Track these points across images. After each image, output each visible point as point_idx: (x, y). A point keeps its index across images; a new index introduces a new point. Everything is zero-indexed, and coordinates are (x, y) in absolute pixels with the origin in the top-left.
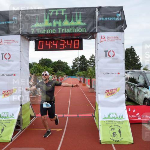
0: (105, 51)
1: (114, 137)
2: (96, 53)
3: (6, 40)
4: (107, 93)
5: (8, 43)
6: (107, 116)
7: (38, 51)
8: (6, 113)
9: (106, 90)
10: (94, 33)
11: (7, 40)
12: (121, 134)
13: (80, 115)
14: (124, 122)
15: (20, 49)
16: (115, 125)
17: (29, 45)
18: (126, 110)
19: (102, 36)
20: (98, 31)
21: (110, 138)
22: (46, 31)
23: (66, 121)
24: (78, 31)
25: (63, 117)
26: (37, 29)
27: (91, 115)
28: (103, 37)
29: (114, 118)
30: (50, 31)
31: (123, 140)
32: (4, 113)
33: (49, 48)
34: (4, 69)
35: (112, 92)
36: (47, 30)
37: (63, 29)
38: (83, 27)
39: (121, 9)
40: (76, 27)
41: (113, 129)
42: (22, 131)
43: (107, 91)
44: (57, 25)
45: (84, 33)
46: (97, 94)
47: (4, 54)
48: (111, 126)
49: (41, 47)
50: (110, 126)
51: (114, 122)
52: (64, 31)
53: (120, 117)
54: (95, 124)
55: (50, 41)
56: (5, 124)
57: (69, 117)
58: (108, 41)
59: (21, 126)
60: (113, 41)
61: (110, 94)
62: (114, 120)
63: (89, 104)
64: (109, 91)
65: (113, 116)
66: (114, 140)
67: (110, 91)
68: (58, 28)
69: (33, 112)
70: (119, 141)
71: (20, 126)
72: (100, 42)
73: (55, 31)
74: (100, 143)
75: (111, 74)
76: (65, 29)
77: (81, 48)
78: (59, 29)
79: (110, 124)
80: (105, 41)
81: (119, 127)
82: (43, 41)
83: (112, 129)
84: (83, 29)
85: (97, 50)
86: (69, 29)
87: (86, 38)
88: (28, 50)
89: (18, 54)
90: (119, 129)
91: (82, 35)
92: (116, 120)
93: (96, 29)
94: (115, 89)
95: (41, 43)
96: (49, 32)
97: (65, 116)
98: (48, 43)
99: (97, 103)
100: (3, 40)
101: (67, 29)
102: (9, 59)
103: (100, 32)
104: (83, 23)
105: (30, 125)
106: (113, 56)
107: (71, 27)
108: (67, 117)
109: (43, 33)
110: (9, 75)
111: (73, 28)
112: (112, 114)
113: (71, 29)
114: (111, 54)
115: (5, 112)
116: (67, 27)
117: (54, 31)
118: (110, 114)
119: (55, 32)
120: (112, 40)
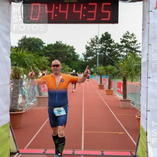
2: (143, 30)
7: (29, 23)
13: (106, 153)
17: (10, 10)
25: (73, 154)
27: (128, 153)
33: (52, 18)
46: (143, 111)
55: (54, 5)
57: (84, 155)
63: (123, 131)
69: (14, 145)
72: (155, 9)
77: (114, 20)
82: (39, 4)
85: (146, 23)
88: (9, 20)
97: (77, 152)
98: (50, 8)
99: (143, 129)
108: (80, 155)
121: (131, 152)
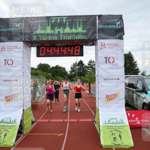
0: (105, 58)
1: (115, 141)
3: (9, 47)
4: (108, 98)
5: (11, 49)
6: (107, 122)
7: (39, 57)
8: (8, 119)
9: (107, 96)
10: (95, 40)
12: (121, 139)
13: (80, 120)
14: (124, 126)
15: (22, 55)
16: (115, 130)
17: (30, 51)
18: (126, 115)
19: (102, 43)
20: (98, 38)
21: (111, 143)
22: (48, 38)
23: (67, 126)
24: (79, 38)
25: (64, 122)
26: (39, 36)
27: (91, 120)
28: (103, 44)
29: (114, 123)
30: (52, 38)
31: (123, 144)
32: (6, 118)
33: (51, 54)
34: (7, 75)
35: (112, 97)
36: (49, 37)
38: (84, 34)
39: (120, 17)
40: (77, 34)
41: (113, 134)
44: (59, 32)
45: (85, 40)
46: (97, 99)
47: (6, 60)
48: (111, 131)
49: (42, 53)
51: (114, 127)
52: (65, 38)
53: (120, 122)
54: (96, 128)
55: (52, 48)
56: (8, 130)
57: (69, 122)
58: (108, 48)
59: (23, 131)
60: (112, 48)
61: (110, 99)
62: (114, 125)
63: (89, 109)
65: (114, 121)
66: (115, 144)
67: (110, 96)
68: (60, 35)
69: (34, 118)
70: (119, 144)
71: (21, 131)
72: (101, 49)
73: (57, 38)
74: (102, 147)
75: (111, 79)
76: (66, 36)
77: (81, 54)
79: (111, 129)
80: (105, 47)
81: (120, 131)
82: (44, 48)
83: (112, 134)
84: (84, 36)
85: (97, 56)
87: (86, 45)
88: (30, 56)
89: (20, 60)
90: (120, 134)
91: (83, 42)
92: (116, 125)
93: (96, 36)
94: (115, 95)
95: (43, 49)
96: (51, 39)
97: (65, 120)
98: (50, 50)
99: (97, 108)
101: (68, 36)
103: (100, 39)
104: (83, 31)
105: (32, 130)
106: (113, 63)
107: (72, 35)
108: (67, 122)
109: (45, 39)
111: (74, 35)
112: (112, 119)
113: (72, 36)
114: (111, 60)
115: (7, 118)
116: (68, 34)
117: (55, 38)
118: (110, 119)
119: (57, 39)
121: (92, 119)
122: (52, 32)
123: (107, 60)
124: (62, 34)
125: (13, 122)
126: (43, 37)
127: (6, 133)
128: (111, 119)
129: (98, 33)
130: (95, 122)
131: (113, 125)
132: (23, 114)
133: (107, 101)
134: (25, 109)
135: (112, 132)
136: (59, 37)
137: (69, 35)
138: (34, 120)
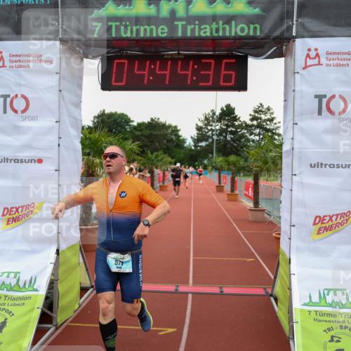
0: (316, 96)
2: (285, 101)
3: (17, 56)
4: (320, 225)
5: (22, 64)
6: (315, 299)
7: (110, 90)
8: (12, 275)
9: (317, 217)
10: (286, 39)
11: (20, 56)
13: (226, 290)
15: (57, 83)
16: (341, 327)
19: (309, 50)
20: (297, 32)
22: (138, 31)
23: (186, 305)
24: (236, 33)
25: (176, 292)
26: (110, 24)
27: (259, 291)
28: (313, 54)
29: (337, 304)
30: (151, 30)
32: (6, 274)
33: (146, 82)
34: (9, 143)
35: (334, 222)
36: (142, 28)
37: (190, 25)
40: (228, 19)
41: (335, 339)
42: (57, 329)
43: (318, 219)
44: (173, 12)
45: (254, 38)
46: (284, 227)
47: (9, 96)
48: (329, 329)
49: (119, 79)
50: (326, 328)
51: (339, 315)
52: (193, 30)
54: (277, 317)
55: (148, 62)
56: (10, 308)
57: (194, 293)
58: (327, 65)
59: (54, 315)
60: (343, 65)
61: (326, 229)
62: (338, 310)
63: (255, 258)
64: (324, 219)
67: (328, 218)
68: (176, 23)
69: (87, 276)
71: (51, 314)
72: (304, 69)
73: (166, 30)
75: (332, 166)
76: (195, 25)
77: (241, 85)
78: (177, 25)
79: (326, 321)
80: (319, 64)
82: (126, 61)
83: (332, 337)
84: (252, 27)
85: (290, 91)
86: (208, 27)
87: (257, 56)
88: (80, 86)
89: (52, 97)
91: (247, 44)
92: (345, 311)
93: (290, 28)
94: (342, 215)
95: (121, 66)
96: (148, 35)
97: (182, 288)
98: (142, 67)
99: (284, 255)
100: (5, 55)
101: (202, 27)
102: (24, 111)
103: (303, 37)
104: (251, 8)
105: (81, 312)
108: (187, 293)
109: (129, 35)
110: (22, 161)
111: (221, 23)
113: (214, 26)
115: (9, 273)
116: (202, 19)
117: (161, 32)
118: (326, 292)
119: (165, 35)
120: (342, 62)
121: (265, 289)
122: (152, 11)
123: (323, 104)
124: (180, 19)
125: (27, 287)
126: (122, 28)
127: (6, 319)
128: (329, 290)
129: (298, 18)
130: (276, 299)
131: (335, 310)
132: (57, 265)
133: (318, 233)
134: (63, 247)
135: (332, 333)
136: (173, 28)
137: (206, 24)
138: (87, 283)
